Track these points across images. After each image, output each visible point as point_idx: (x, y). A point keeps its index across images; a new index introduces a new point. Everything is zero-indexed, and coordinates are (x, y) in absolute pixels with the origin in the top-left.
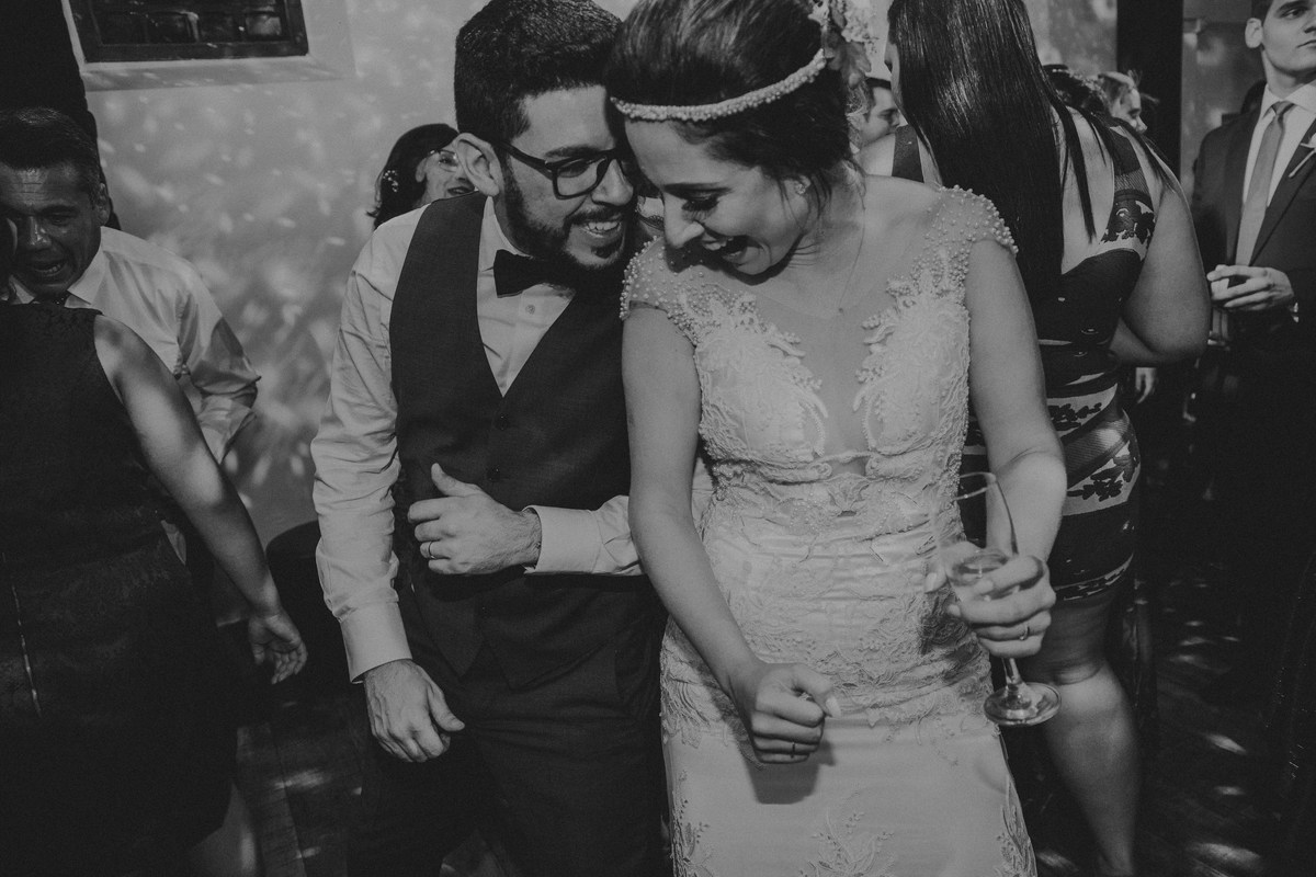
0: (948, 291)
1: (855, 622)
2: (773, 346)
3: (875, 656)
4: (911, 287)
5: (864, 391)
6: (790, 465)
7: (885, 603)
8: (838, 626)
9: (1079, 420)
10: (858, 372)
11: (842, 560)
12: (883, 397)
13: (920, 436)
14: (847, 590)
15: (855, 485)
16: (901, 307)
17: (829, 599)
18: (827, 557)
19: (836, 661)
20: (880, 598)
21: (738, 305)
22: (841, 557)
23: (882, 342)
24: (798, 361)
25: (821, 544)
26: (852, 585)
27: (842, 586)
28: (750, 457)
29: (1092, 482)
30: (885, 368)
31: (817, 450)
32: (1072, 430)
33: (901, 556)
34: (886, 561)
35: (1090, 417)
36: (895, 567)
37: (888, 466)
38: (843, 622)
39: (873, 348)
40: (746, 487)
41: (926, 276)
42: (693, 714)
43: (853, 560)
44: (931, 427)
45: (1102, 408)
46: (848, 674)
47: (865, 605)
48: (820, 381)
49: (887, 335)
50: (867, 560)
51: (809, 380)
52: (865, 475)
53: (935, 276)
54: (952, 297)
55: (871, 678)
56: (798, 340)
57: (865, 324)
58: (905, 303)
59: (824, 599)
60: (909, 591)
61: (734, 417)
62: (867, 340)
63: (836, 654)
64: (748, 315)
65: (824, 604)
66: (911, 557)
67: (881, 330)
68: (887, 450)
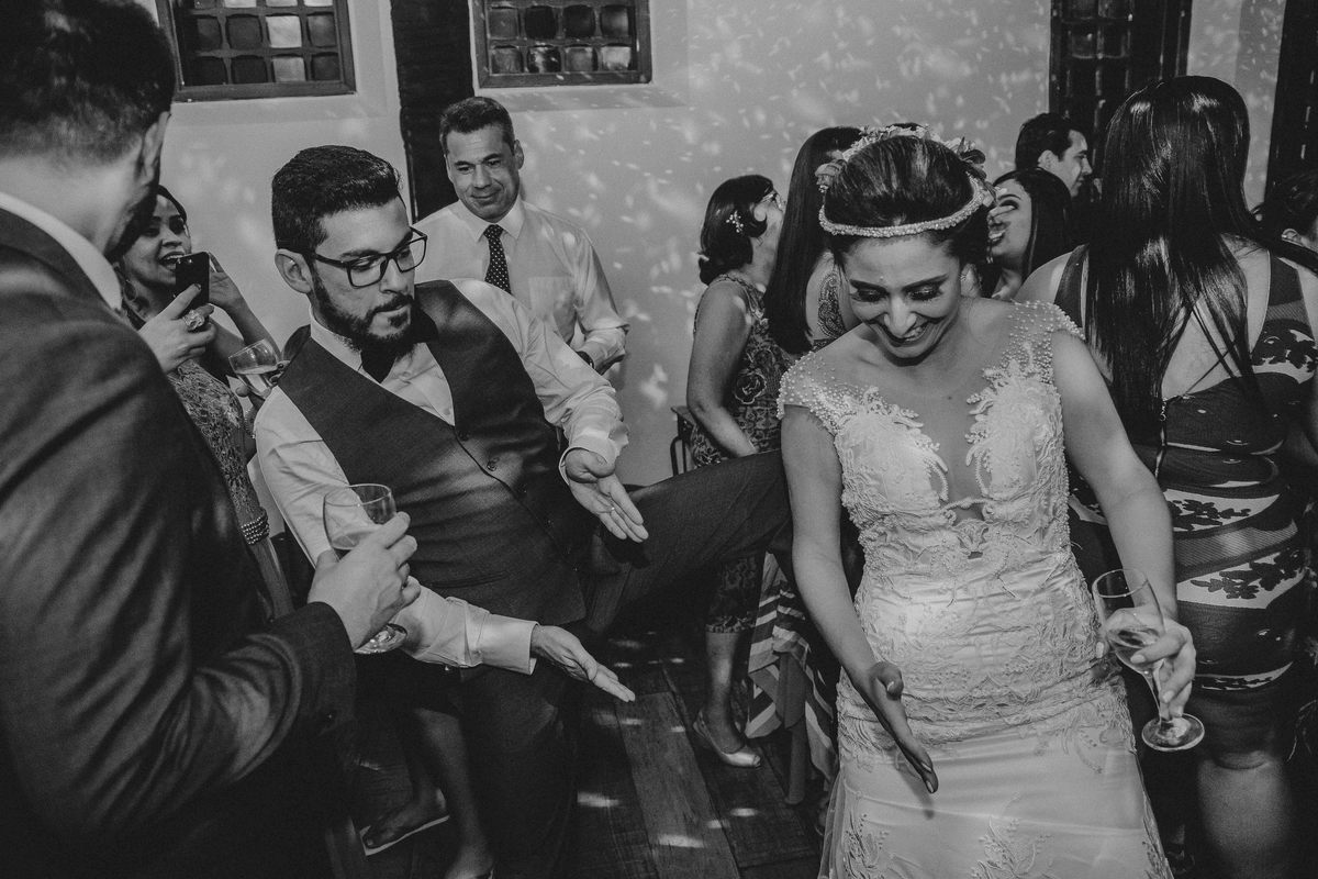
0: (1033, 374)
1: (1000, 651)
2: (897, 423)
3: (1021, 678)
4: (1003, 373)
5: (974, 449)
6: (924, 513)
7: (1022, 633)
8: (985, 656)
9: (1221, 520)
10: (967, 436)
11: (981, 600)
12: (988, 454)
13: (1022, 483)
14: (989, 625)
15: (977, 529)
16: (996, 387)
17: (976, 634)
18: (968, 600)
19: (990, 686)
20: (1018, 628)
21: (865, 397)
22: (981, 598)
23: (985, 413)
24: (919, 431)
25: (961, 587)
26: (993, 620)
27: (985, 622)
28: (891, 508)
29: (1221, 578)
30: (988, 431)
31: (942, 497)
32: (1212, 526)
33: (1029, 592)
34: (1018, 597)
35: (1234, 519)
36: (1026, 602)
37: (1000, 511)
38: (990, 652)
39: (977, 418)
40: (888, 546)
41: (1014, 364)
42: (870, 745)
43: (992, 599)
44: (1032, 478)
45: (1251, 514)
46: (1000, 696)
47: (1007, 637)
48: (938, 445)
49: (987, 408)
50: (1002, 598)
51: (929, 444)
52: (983, 519)
53: (1021, 363)
54: (1038, 377)
55: (1019, 698)
56: (917, 415)
57: (969, 401)
58: (999, 385)
59: (973, 635)
60: (1041, 620)
61: (874, 477)
62: (972, 412)
63: (988, 680)
64: (875, 403)
65: (972, 639)
66: (1038, 592)
67: (982, 404)
68: (997, 496)
